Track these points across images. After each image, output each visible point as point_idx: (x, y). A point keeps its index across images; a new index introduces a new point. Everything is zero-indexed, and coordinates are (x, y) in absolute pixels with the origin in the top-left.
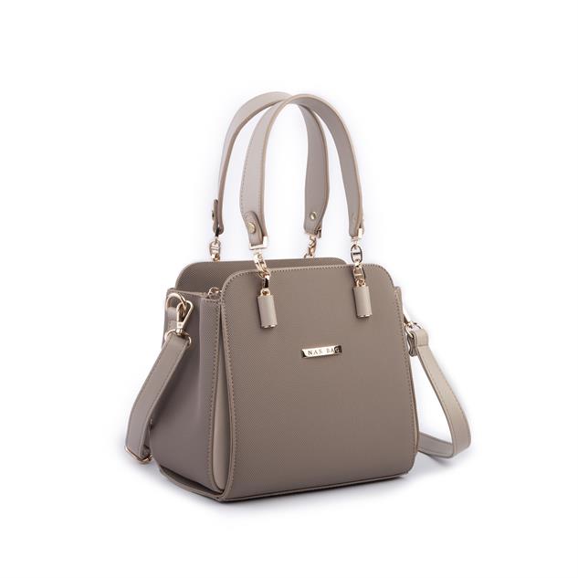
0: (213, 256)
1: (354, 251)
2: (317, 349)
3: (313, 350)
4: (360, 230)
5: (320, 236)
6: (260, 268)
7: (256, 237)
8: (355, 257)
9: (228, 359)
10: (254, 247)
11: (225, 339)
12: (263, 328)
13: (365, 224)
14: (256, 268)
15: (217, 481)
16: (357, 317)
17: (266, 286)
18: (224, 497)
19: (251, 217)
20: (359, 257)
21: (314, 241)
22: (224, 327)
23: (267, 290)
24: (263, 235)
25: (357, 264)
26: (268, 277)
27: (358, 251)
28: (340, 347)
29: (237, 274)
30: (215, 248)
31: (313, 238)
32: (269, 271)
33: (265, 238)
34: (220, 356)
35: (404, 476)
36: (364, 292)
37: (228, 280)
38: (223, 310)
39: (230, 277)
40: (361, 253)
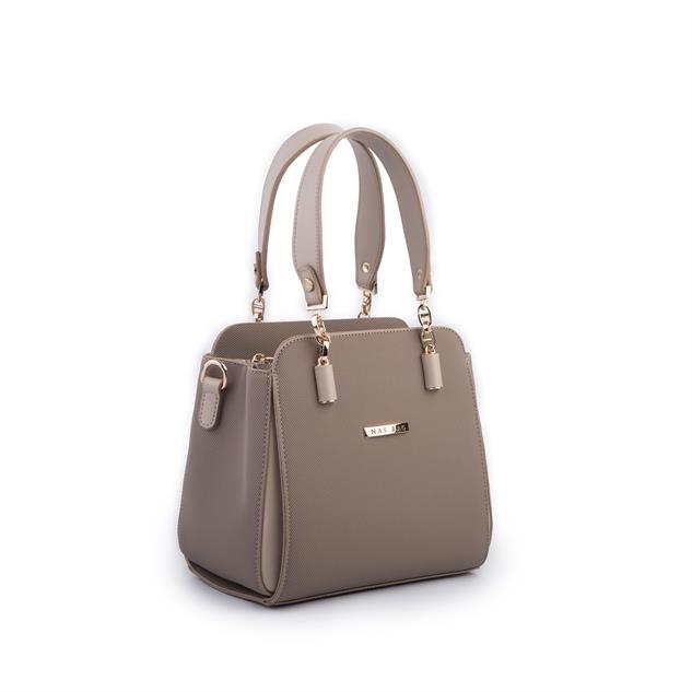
0: (256, 316)
1: (421, 312)
2: (382, 427)
3: (377, 428)
4: (428, 288)
5: (376, 292)
6: (318, 333)
7: (315, 296)
8: (423, 320)
9: (280, 440)
10: (311, 308)
11: (278, 417)
12: (320, 404)
13: (434, 280)
14: (314, 332)
15: (266, 583)
16: (425, 388)
17: (325, 354)
18: (273, 600)
19: (308, 273)
20: (427, 318)
21: (369, 298)
22: (277, 402)
23: (325, 358)
24: (323, 294)
25: (425, 327)
26: (327, 344)
27: (426, 312)
28: (406, 425)
29: (292, 339)
30: (258, 306)
31: (367, 293)
32: (328, 335)
33: (325, 297)
34: (272, 437)
35: (475, 571)
36: (434, 360)
37: (281, 347)
38: (274, 382)
39: (284, 344)
40: (429, 314)
